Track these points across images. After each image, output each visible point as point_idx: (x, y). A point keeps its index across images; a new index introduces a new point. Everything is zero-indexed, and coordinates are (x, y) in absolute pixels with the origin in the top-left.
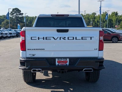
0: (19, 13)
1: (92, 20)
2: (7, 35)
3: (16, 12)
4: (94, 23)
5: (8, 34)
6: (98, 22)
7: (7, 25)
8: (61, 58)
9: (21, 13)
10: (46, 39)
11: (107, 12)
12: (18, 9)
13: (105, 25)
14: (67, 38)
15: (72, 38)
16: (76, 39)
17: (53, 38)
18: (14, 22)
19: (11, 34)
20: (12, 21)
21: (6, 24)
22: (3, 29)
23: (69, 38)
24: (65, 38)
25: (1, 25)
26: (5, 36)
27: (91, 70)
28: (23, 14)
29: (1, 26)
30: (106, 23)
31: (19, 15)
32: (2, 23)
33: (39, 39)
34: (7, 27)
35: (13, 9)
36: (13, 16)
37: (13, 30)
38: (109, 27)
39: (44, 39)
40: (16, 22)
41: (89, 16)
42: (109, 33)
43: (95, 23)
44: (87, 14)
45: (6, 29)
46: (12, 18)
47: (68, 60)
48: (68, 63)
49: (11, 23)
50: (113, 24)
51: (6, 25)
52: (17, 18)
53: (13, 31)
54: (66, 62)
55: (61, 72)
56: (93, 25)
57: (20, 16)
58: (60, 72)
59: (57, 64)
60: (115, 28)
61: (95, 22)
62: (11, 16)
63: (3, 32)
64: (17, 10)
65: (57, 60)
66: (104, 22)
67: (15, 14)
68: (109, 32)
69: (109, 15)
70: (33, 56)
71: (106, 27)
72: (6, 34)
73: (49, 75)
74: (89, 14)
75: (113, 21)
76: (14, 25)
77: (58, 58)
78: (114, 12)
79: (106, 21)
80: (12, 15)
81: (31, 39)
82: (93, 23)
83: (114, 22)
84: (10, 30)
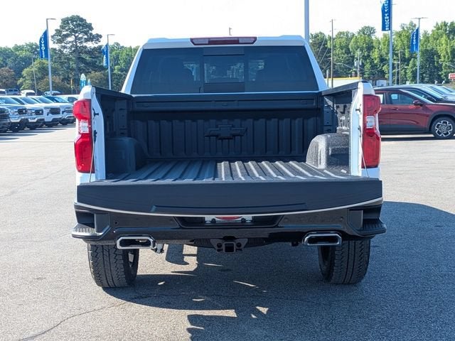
0: (86, 33)
1: (358, 53)
2: (40, 117)
3: (76, 32)
4: (368, 66)
5: (45, 112)
6: (383, 60)
7: (42, 78)
9: (94, 32)
11: (416, 22)
12: (82, 20)
13: (409, 74)
18: (68, 68)
19: (54, 111)
20: (62, 63)
21: (39, 75)
22: (28, 94)
25: (21, 80)
26: (33, 119)
27: (335, 239)
28: (101, 36)
29: (21, 84)
30: (415, 65)
31: (87, 40)
32: (24, 73)
34: (41, 86)
35: (65, 22)
36: (65, 47)
37: (65, 97)
38: (426, 79)
40: (74, 66)
41: (349, 39)
42: (422, 104)
43: (373, 66)
44: (340, 33)
45: (40, 93)
46: (58, 55)
49: (55, 72)
50: (439, 68)
51: (39, 79)
52: (78, 51)
53: (63, 101)
55: (223, 247)
56: (363, 74)
57: (90, 45)
58: (219, 246)
60: (448, 82)
61: (372, 62)
62: (57, 46)
63: (28, 106)
64: (77, 25)
66: (405, 61)
67: (70, 39)
68: (422, 98)
69: (426, 33)
71: (414, 79)
72: (38, 112)
73: (186, 259)
74: (347, 33)
75: (439, 57)
76: (68, 79)
78: (445, 25)
79: (412, 56)
80: (60, 41)
82: (363, 66)
83: (444, 61)
84: (53, 99)
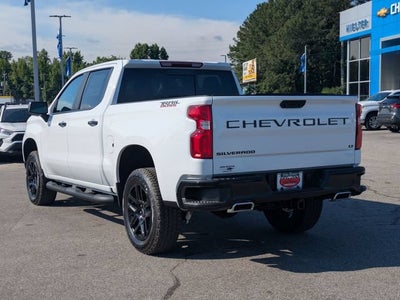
8: (288, 171)
10: (260, 126)
14: (301, 123)
15: (311, 122)
16: (319, 124)
17: (275, 121)
23: (307, 122)
24: (298, 121)
33: (244, 126)
39: (255, 126)
47: (301, 174)
48: (300, 184)
54: (297, 181)
59: (279, 186)
65: (279, 177)
70: (229, 172)
77: (282, 172)
81: (228, 127)
